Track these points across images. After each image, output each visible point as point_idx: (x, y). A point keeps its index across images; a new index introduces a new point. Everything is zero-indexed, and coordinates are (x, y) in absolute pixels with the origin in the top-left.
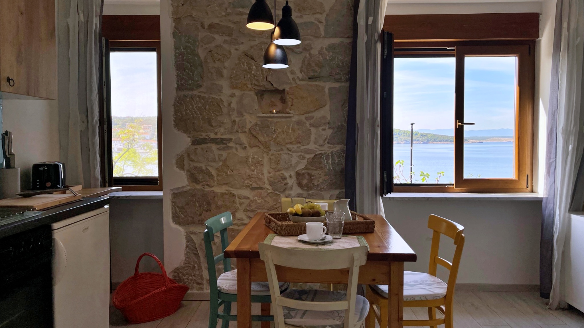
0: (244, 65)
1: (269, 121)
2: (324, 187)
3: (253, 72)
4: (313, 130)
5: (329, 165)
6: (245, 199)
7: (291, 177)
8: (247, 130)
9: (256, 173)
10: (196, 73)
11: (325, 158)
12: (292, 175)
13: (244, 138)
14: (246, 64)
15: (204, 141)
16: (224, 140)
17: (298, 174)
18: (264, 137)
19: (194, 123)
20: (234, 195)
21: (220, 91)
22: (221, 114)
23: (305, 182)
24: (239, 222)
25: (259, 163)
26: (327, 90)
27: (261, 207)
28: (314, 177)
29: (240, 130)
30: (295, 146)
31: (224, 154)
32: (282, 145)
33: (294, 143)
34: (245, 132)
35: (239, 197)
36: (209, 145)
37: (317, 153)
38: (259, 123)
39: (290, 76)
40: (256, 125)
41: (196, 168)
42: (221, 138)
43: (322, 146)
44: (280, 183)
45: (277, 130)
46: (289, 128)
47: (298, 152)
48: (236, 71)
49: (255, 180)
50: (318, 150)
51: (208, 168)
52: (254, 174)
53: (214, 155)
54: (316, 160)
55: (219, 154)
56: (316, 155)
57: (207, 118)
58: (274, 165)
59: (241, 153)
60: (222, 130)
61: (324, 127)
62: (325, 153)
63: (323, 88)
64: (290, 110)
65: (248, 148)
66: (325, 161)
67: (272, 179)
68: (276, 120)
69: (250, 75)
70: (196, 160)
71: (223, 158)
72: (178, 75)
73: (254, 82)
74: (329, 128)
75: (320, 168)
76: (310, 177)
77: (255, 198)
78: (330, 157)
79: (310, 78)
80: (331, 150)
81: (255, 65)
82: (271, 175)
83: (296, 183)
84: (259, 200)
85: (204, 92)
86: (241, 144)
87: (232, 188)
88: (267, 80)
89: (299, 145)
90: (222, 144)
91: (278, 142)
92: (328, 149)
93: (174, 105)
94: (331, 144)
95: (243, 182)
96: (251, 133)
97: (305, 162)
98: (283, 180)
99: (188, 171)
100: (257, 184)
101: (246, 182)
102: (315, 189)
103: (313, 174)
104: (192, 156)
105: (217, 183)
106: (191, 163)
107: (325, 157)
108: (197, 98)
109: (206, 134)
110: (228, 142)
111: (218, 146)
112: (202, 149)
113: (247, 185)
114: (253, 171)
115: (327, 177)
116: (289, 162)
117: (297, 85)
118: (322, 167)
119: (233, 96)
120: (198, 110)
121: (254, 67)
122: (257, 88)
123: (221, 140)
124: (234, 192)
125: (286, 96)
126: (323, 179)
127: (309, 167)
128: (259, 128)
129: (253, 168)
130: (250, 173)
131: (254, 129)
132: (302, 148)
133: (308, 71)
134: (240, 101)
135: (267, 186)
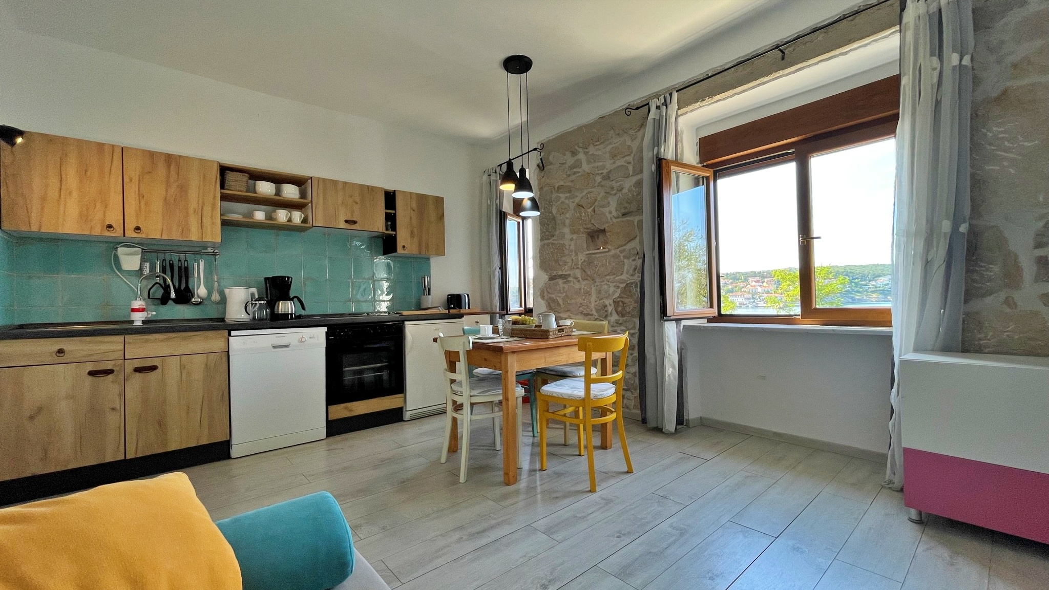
0: (577, 214)
1: (591, 257)
4: (626, 261)
7: (610, 304)
8: (579, 266)
10: (550, 226)
11: (634, 286)
13: (578, 273)
15: (555, 277)
17: (614, 302)
18: (590, 271)
19: (549, 264)
21: (564, 237)
22: (564, 255)
23: (620, 309)
25: (588, 293)
26: (636, 223)
28: (626, 305)
29: (576, 267)
30: (612, 277)
31: (566, 286)
32: (603, 277)
33: (611, 274)
34: (578, 268)
36: (558, 280)
38: (587, 260)
39: (609, 216)
40: (585, 261)
42: (565, 274)
43: (632, 275)
44: (603, 310)
45: (599, 264)
46: (606, 261)
48: (574, 220)
49: (585, 308)
50: (629, 280)
51: (557, 298)
52: (585, 303)
53: (561, 288)
54: (627, 289)
55: (564, 287)
56: (627, 284)
57: (557, 260)
58: (598, 294)
59: (577, 286)
60: (566, 267)
62: (634, 282)
63: (633, 222)
64: (609, 246)
65: (581, 281)
67: (596, 307)
68: (597, 256)
69: (582, 221)
70: (550, 293)
71: (566, 290)
72: (541, 229)
73: (584, 225)
76: (624, 305)
78: (638, 285)
79: (623, 215)
81: (584, 212)
82: (597, 303)
83: (614, 310)
85: (556, 240)
86: (576, 278)
88: (591, 222)
89: (615, 276)
90: (565, 279)
91: (600, 275)
93: (539, 252)
96: (582, 269)
97: (619, 291)
98: (605, 308)
99: (547, 301)
100: (587, 311)
101: (580, 309)
102: (628, 315)
103: (625, 302)
104: (549, 290)
105: (563, 311)
108: (551, 245)
109: (557, 272)
110: (568, 277)
111: (563, 281)
112: (554, 283)
114: (584, 300)
116: (608, 292)
117: (612, 223)
119: (571, 240)
120: (551, 253)
123: (565, 276)
125: (607, 234)
126: (633, 306)
127: (622, 295)
128: (587, 264)
129: (584, 297)
130: (582, 302)
131: (584, 265)
132: (617, 278)
133: (621, 209)
134: (576, 243)
135: (594, 312)
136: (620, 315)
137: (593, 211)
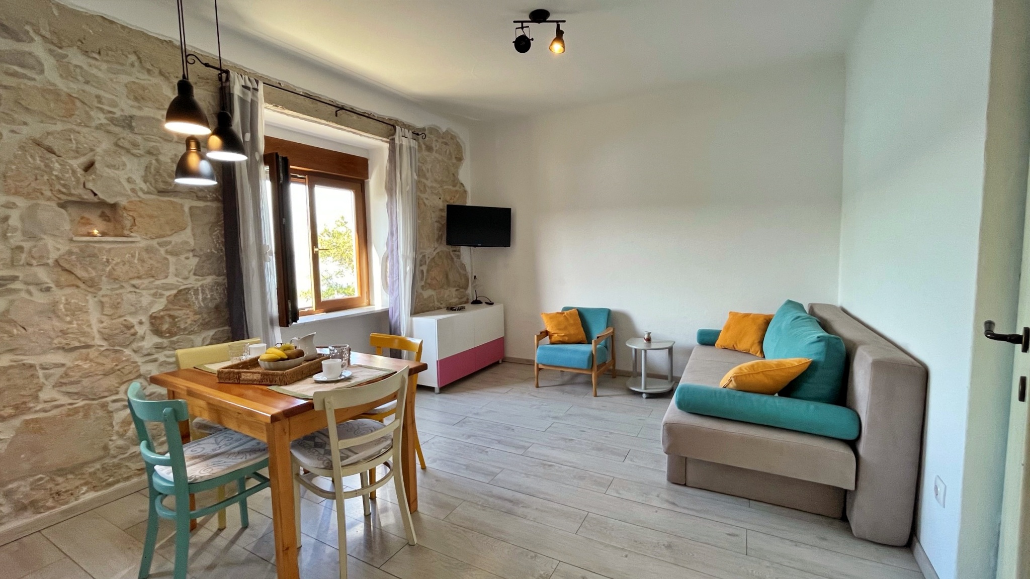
1: (94, 248)
2: (194, 329)
3: (55, 173)
4: (172, 259)
5: (199, 302)
6: (57, 367)
9: (75, 325)
11: (192, 293)
12: (144, 320)
13: (43, 275)
17: (153, 317)
18: (87, 271)
20: (32, 366)
23: (165, 327)
24: (47, 405)
25: (80, 310)
26: (186, 209)
27: (90, 374)
30: (146, 282)
34: (47, 265)
35: (45, 367)
37: (180, 288)
39: (128, 186)
43: (186, 278)
46: (133, 256)
50: (181, 284)
56: (179, 291)
58: (110, 309)
59: (40, 298)
61: (188, 255)
62: (192, 287)
63: (182, 206)
64: (132, 232)
65: (54, 288)
66: (194, 297)
67: (106, 331)
68: (108, 246)
73: (58, 187)
74: (194, 256)
75: (186, 307)
76: (174, 320)
77: (76, 363)
79: (159, 192)
80: (200, 283)
83: (151, 330)
84: (85, 364)
87: (25, 355)
89: (152, 279)
92: (196, 282)
94: (199, 276)
95: (51, 343)
97: (163, 301)
101: (55, 341)
102: (182, 333)
103: (176, 315)
110: (8, 282)
113: (58, 345)
114: (70, 323)
115: (198, 316)
116: (136, 304)
118: (189, 305)
121: (57, 165)
122: (63, 197)
124: (31, 360)
125: (120, 212)
126: (193, 319)
127: (170, 306)
128: (77, 258)
129: (68, 319)
130: (65, 327)
131: (66, 260)
132: (157, 282)
133: (156, 181)
134: (30, 215)
135: (98, 341)
136: (168, 335)
137: (83, 167)
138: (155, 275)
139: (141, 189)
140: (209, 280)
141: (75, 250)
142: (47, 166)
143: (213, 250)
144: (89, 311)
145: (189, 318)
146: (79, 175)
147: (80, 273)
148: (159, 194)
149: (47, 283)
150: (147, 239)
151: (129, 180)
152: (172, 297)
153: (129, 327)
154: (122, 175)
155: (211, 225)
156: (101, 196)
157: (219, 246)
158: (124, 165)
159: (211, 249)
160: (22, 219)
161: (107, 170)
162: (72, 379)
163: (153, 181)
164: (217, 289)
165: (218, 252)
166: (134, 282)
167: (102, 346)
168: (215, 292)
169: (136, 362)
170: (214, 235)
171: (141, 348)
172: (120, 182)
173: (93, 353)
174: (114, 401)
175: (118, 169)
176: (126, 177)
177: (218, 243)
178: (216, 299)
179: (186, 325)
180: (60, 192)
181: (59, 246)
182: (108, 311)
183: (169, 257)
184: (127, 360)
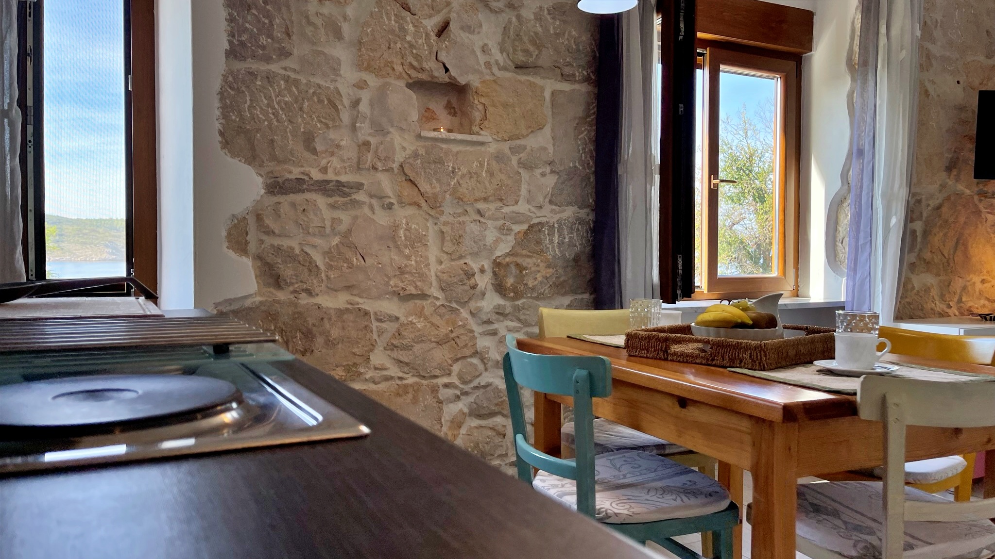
0: (390, 20)
1: (441, 149)
2: (545, 290)
3: (408, 38)
4: (525, 174)
5: (553, 247)
6: (390, 321)
7: (482, 271)
9: (413, 263)
10: (277, 21)
11: (546, 232)
12: (486, 267)
13: (386, 184)
14: (393, 18)
15: (299, 185)
16: (344, 186)
17: (497, 264)
18: (431, 184)
19: (272, 141)
20: (366, 313)
21: (336, 71)
22: (337, 124)
23: (510, 281)
24: (377, 374)
25: (417, 241)
26: (547, 95)
27: (423, 338)
28: (527, 271)
29: (379, 165)
30: (492, 206)
31: (345, 218)
32: (468, 202)
33: (491, 199)
34: (390, 170)
35: (379, 317)
36: (308, 196)
37: (532, 222)
39: (482, 59)
40: (416, 155)
41: (278, 249)
42: (337, 181)
43: (540, 207)
44: (461, 284)
45: (459, 169)
46: (481, 165)
47: (497, 219)
48: (373, 30)
49: (412, 279)
50: (534, 216)
51: (307, 249)
52: (411, 265)
53: (323, 220)
54: (531, 236)
55: (333, 219)
56: (531, 227)
57: (304, 133)
58: (450, 245)
59: (382, 218)
60: (335, 162)
61: (544, 170)
62: (547, 222)
63: (542, 89)
64: (482, 128)
65: (396, 206)
66: (548, 239)
67: (445, 277)
68: (455, 148)
69: (402, 44)
70: (277, 231)
71: (343, 228)
72: (231, 20)
73: (410, 59)
74: (552, 172)
75: (537, 253)
76: (521, 272)
77: (410, 319)
78: (556, 230)
79: (517, 67)
80: (557, 217)
81: (412, 23)
82: (443, 266)
83: (492, 284)
84: (419, 322)
85: (294, 71)
86: (381, 198)
87: (360, 297)
88: (439, 58)
89: (500, 204)
90: (339, 195)
91: (461, 197)
92: (551, 215)
93: (221, 93)
94: (556, 205)
95: (387, 284)
96: (406, 174)
97: (511, 239)
98: (469, 279)
99: (259, 257)
100: (416, 287)
101: (392, 283)
102: (529, 295)
103: (525, 264)
104: (269, 222)
105: (328, 287)
106: (265, 237)
107: (548, 230)
108: (282, 82)
109: (302, 169)
110: (353, 191)
111: (331, 200)
112: (293, 205)
113: (394, 289)
114: (408, 258)
115: (551, 270)
116: (480, 240)
117: (495, 78)
118: (542, 251)
119: (361, 85)
120: (282, 109)
121: (411, 27)
122: (414, 74)
123: (338, 186)
124: (366, 305)
125: (471, 98)
126: (544, 274)
127: (518, 250)
128: (422, 163)
129: (407, 252)
130: (403, 262)
131: (411, 165)
132: (506, 210)
133: (515, 50)
134: (380, 99)
135: (435, 292)
136: (512, 294)
137: (436, 31)
138: (504, 198)
139: (497, 62)
140: (570, 212)
141: (422, 151)
142: (402, 29)
143: (577, 164)
144: (428, 244)
145: (539, 271)
146: (432, 41)
147: (424, 186)
148: (517, 70)
149: (390, 197)
150: (498, 141)
151: (485, 49)
152: (521, 235)
153: (470, 275)
154: (477, 41)
155: (577, 121)
156: (453, 72)
157: (586, 157)
158: (481, 26)
159: (574, 162)
160: (372, 104)
161: (463, 34)
162: (405, 342)
163: (511, 51)
164: (578, 230)
165: (584, 168)
166: (481, 206)
167: (438, 299)
168: (575, 233)
169: (472, 331)
170: (580, 140)
171: (480, 309)
172: (473, 52)
173: (427, 306)
174: (446, 386)
175: (472, 32)
176: (481, 44)
177: (585, 152)
178: (576, 246)
179: (536, 283)
180: (411, 65)
181: (405, 145)
182: (449, 247)
183: (521, 171)
184: (464, 326)
